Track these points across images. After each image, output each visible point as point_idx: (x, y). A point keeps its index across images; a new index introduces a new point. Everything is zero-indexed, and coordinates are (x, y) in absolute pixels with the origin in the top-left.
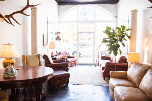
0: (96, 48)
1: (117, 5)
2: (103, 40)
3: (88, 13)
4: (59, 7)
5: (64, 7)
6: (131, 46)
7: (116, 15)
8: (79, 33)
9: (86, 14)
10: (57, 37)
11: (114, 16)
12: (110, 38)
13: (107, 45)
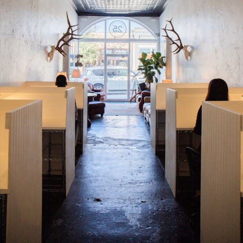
0: (131, 78)
1: (159, 19)
2: (138, 68)
3: (120, 28)
4: (78, 18)
5: (86, 19)
6: (166, 73)
7: (157, 32)
8: (106, 55)
9: (118, 30)
10: (77, 62)
11: (155, 34)
12: (145, 66)
13: (143, 73)
